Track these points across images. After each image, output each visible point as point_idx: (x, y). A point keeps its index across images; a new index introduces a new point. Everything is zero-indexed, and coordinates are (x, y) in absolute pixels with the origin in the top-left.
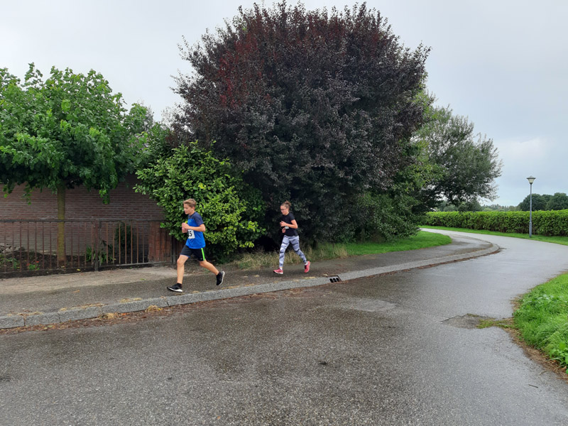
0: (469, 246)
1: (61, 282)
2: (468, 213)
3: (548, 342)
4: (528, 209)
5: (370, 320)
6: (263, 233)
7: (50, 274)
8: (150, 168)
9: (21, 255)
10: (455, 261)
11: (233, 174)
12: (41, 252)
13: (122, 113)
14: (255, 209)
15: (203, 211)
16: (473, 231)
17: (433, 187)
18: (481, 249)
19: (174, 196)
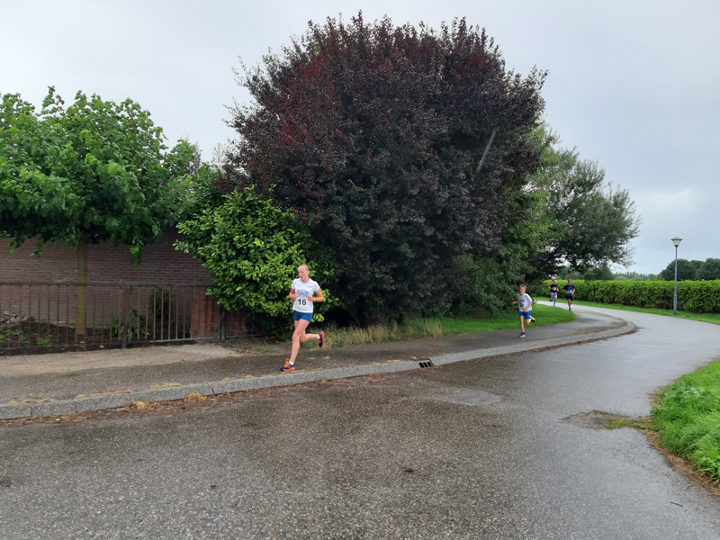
0: (596, 324)
1: (78, 361)
2: (596, 282)
3: (696, 448)
4: (673, 278)
5: (469, 415)
6: (336, 304)
7: (66, 351)
8: (194, 220)
9: (30, 327)
10: (579, 343)
11: (298, 228)
12: (55, 323)
13: (162, 152)
14: (326, 273)
15: (260, 275)
16: (602, 305)
17: (552, 249)
18: (612, 328)
19: (223, 255)
